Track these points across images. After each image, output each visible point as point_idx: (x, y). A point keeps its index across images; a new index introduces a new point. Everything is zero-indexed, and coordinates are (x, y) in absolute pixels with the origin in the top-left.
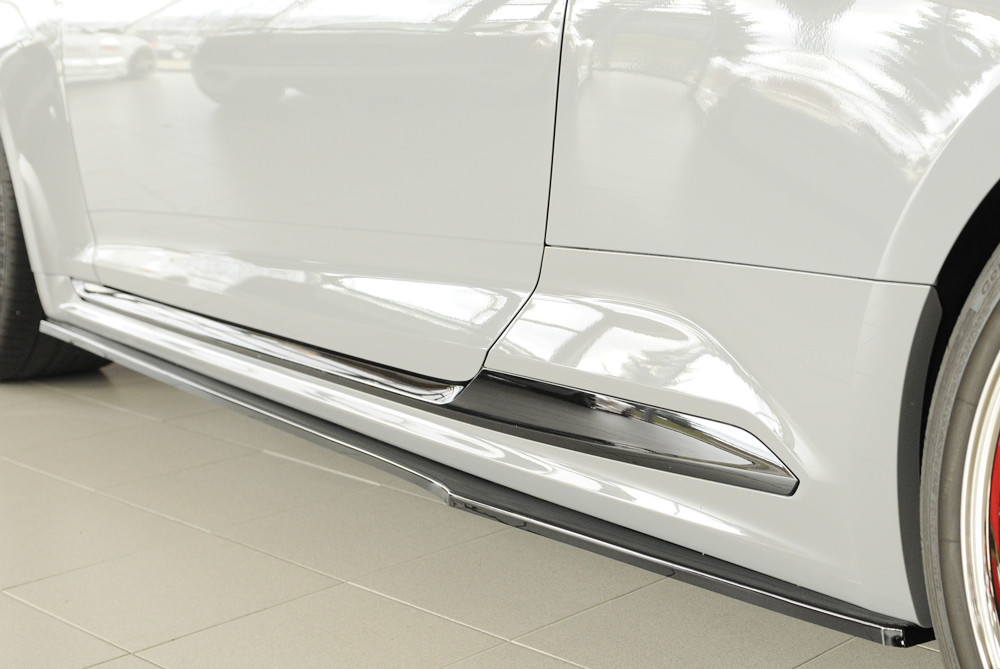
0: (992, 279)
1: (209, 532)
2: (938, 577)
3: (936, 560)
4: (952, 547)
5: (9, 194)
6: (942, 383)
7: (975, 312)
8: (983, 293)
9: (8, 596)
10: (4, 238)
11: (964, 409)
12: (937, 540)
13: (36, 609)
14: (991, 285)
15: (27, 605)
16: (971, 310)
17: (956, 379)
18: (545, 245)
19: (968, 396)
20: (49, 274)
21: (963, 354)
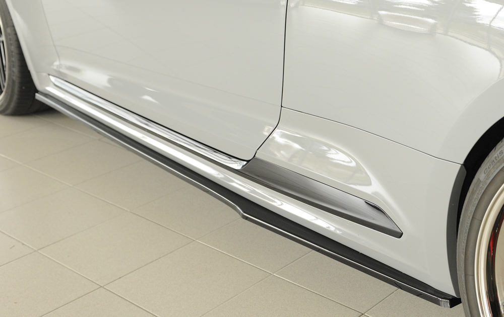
0: (489, 168)
1: (129, 211)
2: (464, 289)
3: (464, 282)
4: (470, 278)
5: (14, 32)
6: (466, 208)
7: (481, 181)
8: (485, 173)
9: (41, 253)
10: (13, 54)
11: (476, 222)
12: (464, 274)
13: (55, 261)
14: (488, 171)
15: (50, 259)
16: (479, 179)
17: (472, 209)
18: (282, 107)
19: (478, 217)
20: (37, 72)
21: (476, 199)
